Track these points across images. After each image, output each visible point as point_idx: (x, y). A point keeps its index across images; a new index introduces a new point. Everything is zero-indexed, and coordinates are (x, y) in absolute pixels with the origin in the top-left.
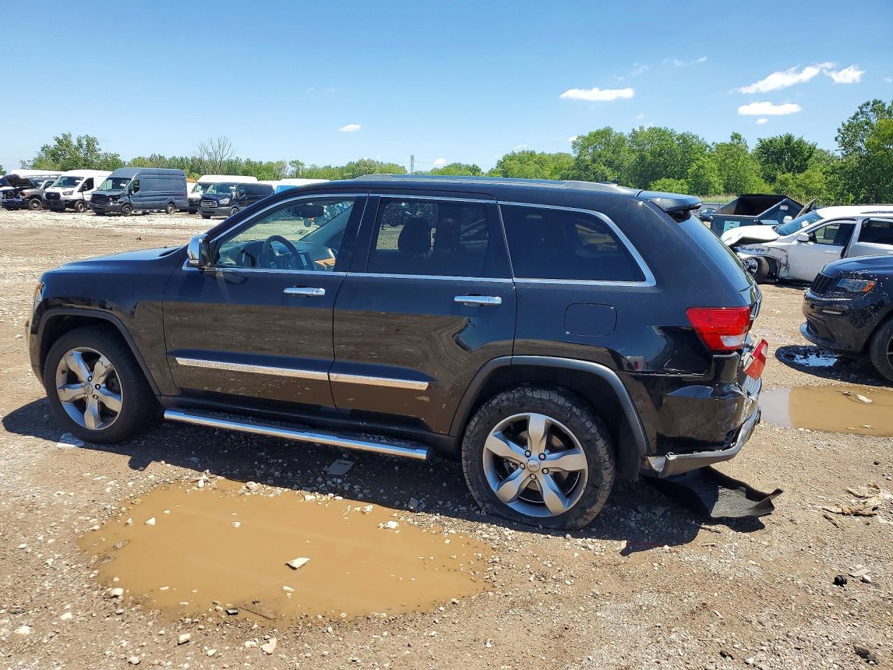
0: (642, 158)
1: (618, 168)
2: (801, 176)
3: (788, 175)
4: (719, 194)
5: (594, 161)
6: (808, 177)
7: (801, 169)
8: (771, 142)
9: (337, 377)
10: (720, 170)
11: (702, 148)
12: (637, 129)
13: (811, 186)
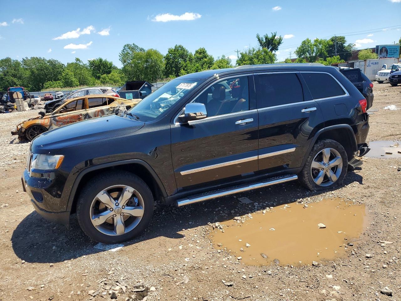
0: (33, 72)
1: (20, 78)
2: (110, 75)
3: (105, 75)
4: (77, 86)
5: (5, 75)
6: (113, 75)
7: (109, 72)
8: (94, 61)
9: (262, 156)
10: (75, 75)
11: (62, 66)
12: (25, 58)
13: (115, 79)
